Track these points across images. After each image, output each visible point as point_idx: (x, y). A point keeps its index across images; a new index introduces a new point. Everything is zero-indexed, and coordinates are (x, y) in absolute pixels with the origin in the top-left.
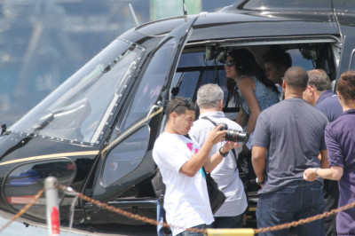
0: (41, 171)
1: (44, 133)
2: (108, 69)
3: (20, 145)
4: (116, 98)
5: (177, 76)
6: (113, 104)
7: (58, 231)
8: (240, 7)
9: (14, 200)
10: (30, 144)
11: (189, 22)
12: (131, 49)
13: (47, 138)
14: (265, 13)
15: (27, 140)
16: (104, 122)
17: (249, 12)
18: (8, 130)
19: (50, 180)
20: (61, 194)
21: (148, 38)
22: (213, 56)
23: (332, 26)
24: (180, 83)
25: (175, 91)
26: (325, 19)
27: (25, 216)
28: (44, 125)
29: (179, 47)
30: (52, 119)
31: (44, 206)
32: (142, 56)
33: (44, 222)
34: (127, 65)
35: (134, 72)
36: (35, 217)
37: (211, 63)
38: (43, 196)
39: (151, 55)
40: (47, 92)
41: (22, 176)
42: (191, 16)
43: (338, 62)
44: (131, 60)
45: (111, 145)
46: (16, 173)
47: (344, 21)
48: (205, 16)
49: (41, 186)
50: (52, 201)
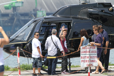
0: (16, 46)
1: (17, 38)
2: (29, 26)
3: (12, 41)
4: (30, 32)
5: (42, 28)
6: (30, 33)
7: (19, 57)
8: (54, 15)
9: (11, 51)
10: (14, 41)
11: (44, 18)
12: (33, 23)
13: (17, 39)
14: (58, 16)
15: (14, 40)
16: (28, 36)
17: (55, 16)
18: (10, 38)
19: (18, 47)
20: (20, 50)
21: (36, 21)
22: (48, 24)
23: (71, 19)
24: (42, 29)
25: (41, 31)
26: (69, 17)
27: (13, 54)
28: (17, 37)
29: (42, 22)
30: (18, 36)
31: (17, 52)
32: (35, 24)
33: (17, 55)
34: (32, 26)
35: (33, 27)
36: (15, 54)
37: (48, 25)
38: (16, 50)
39: (37, 24)
40: (17, 31)
41: (13, 46)
42: (44, 17)
43: (72, 25)
44: (33, 25)
45: (29, 41)
46: (11, 46)
47: (73, 18)
48: (47, 17)
49: (16, 48)
50: (18, 51)
